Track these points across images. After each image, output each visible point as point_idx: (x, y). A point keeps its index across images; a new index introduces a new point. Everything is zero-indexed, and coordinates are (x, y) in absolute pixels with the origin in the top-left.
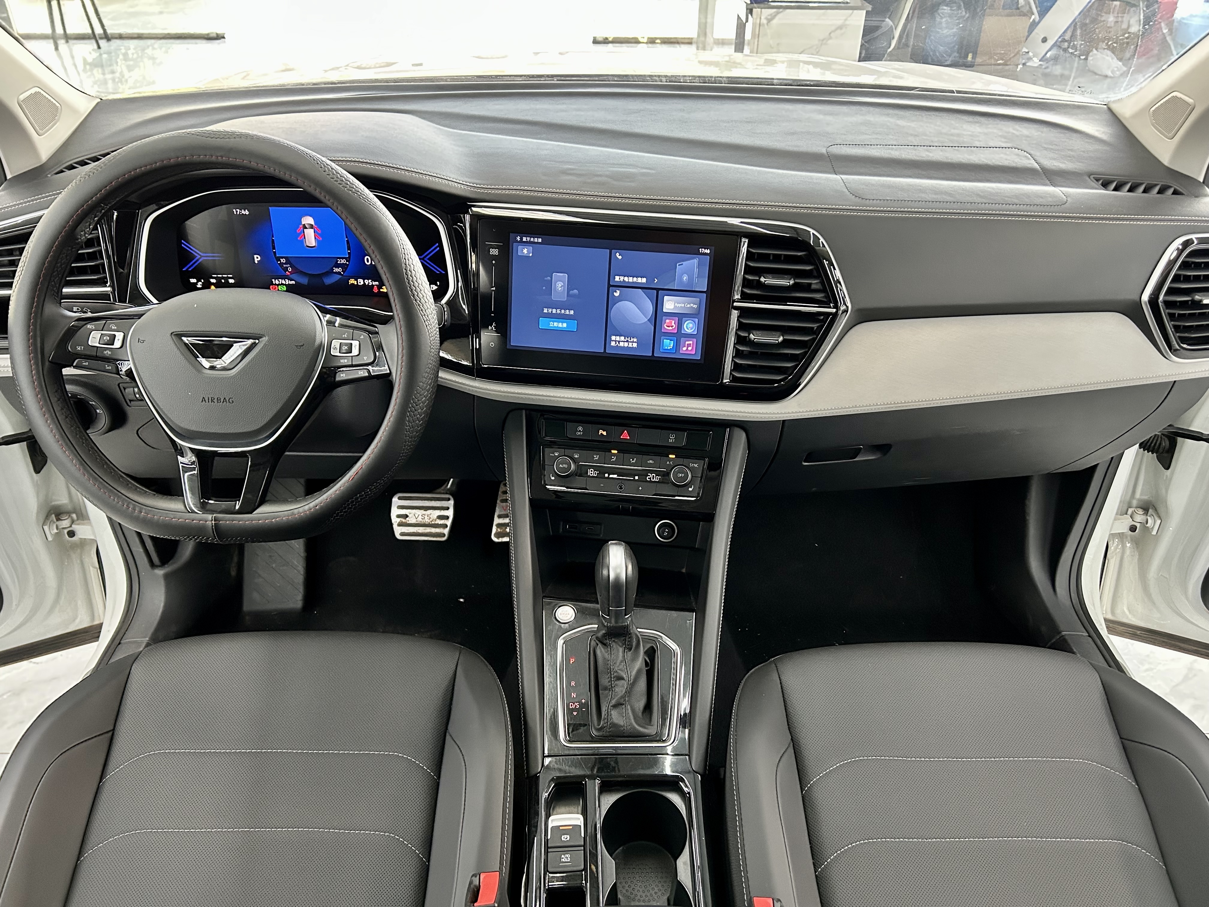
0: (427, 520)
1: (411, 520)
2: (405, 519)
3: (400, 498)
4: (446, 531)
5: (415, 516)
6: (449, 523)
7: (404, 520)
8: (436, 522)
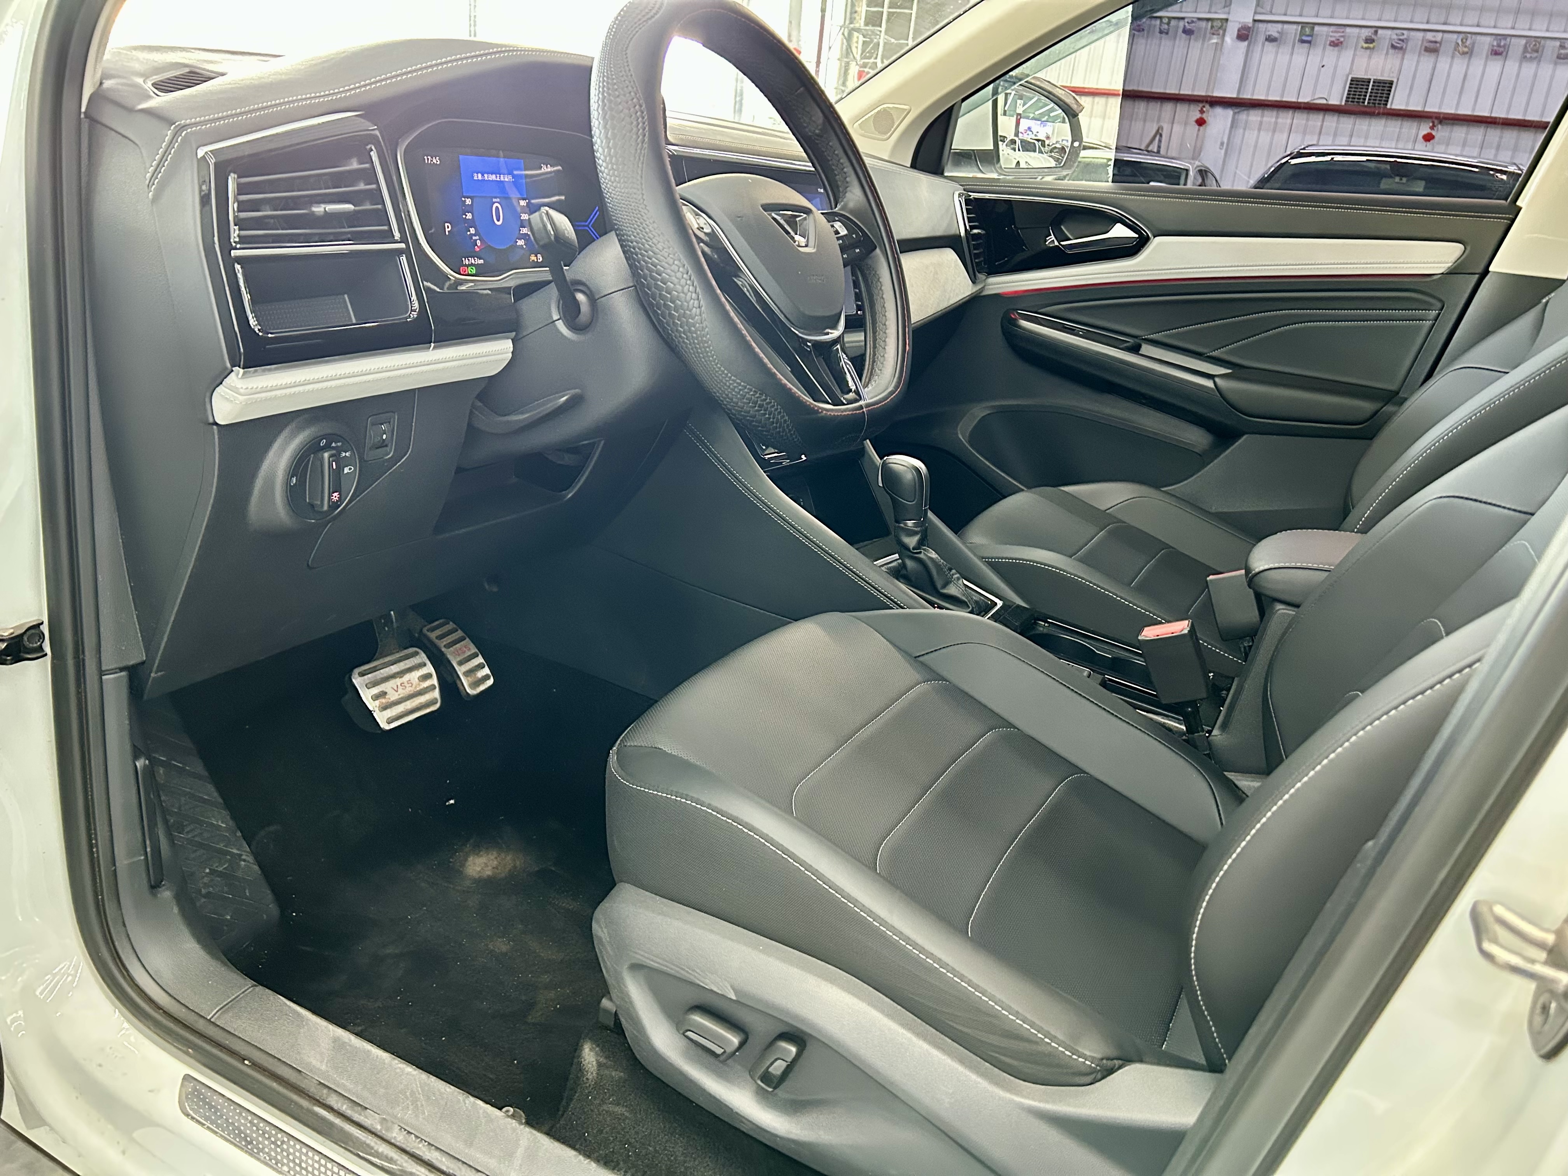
0: (409, 690)
1: (393, 696)
2: (385, 698)
3: (362, 674)
4: (436, 694)
5: (393, 689)
6: (434, 681)
7: (384, 701)
8: (421, 687)
